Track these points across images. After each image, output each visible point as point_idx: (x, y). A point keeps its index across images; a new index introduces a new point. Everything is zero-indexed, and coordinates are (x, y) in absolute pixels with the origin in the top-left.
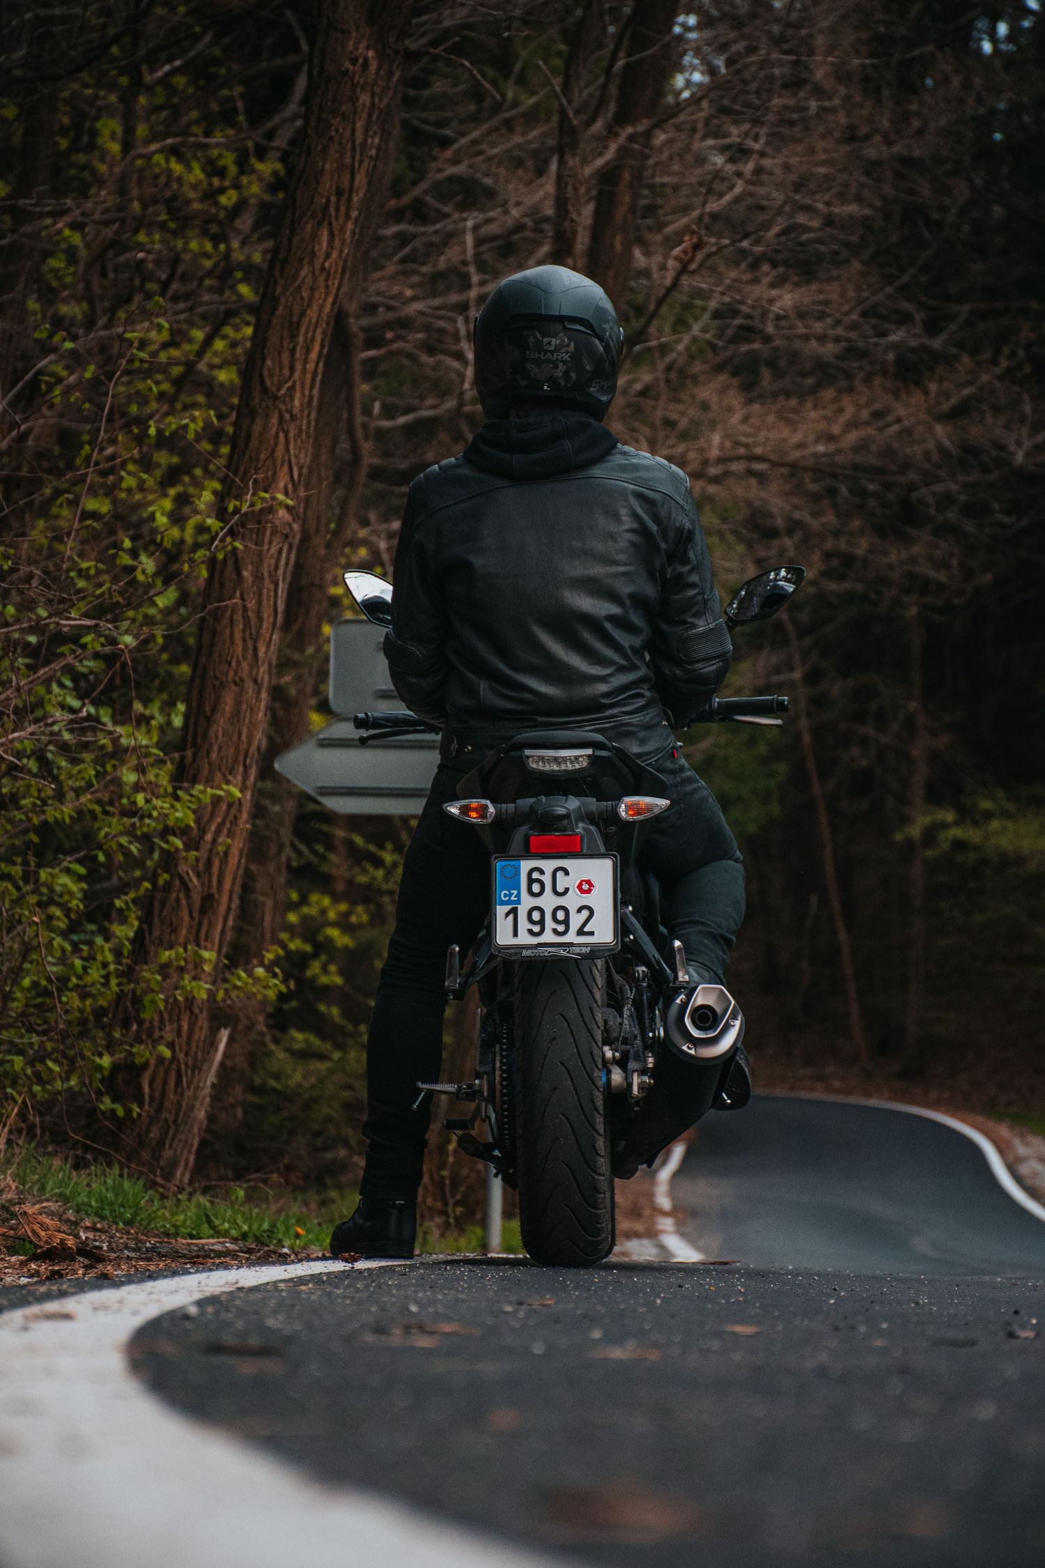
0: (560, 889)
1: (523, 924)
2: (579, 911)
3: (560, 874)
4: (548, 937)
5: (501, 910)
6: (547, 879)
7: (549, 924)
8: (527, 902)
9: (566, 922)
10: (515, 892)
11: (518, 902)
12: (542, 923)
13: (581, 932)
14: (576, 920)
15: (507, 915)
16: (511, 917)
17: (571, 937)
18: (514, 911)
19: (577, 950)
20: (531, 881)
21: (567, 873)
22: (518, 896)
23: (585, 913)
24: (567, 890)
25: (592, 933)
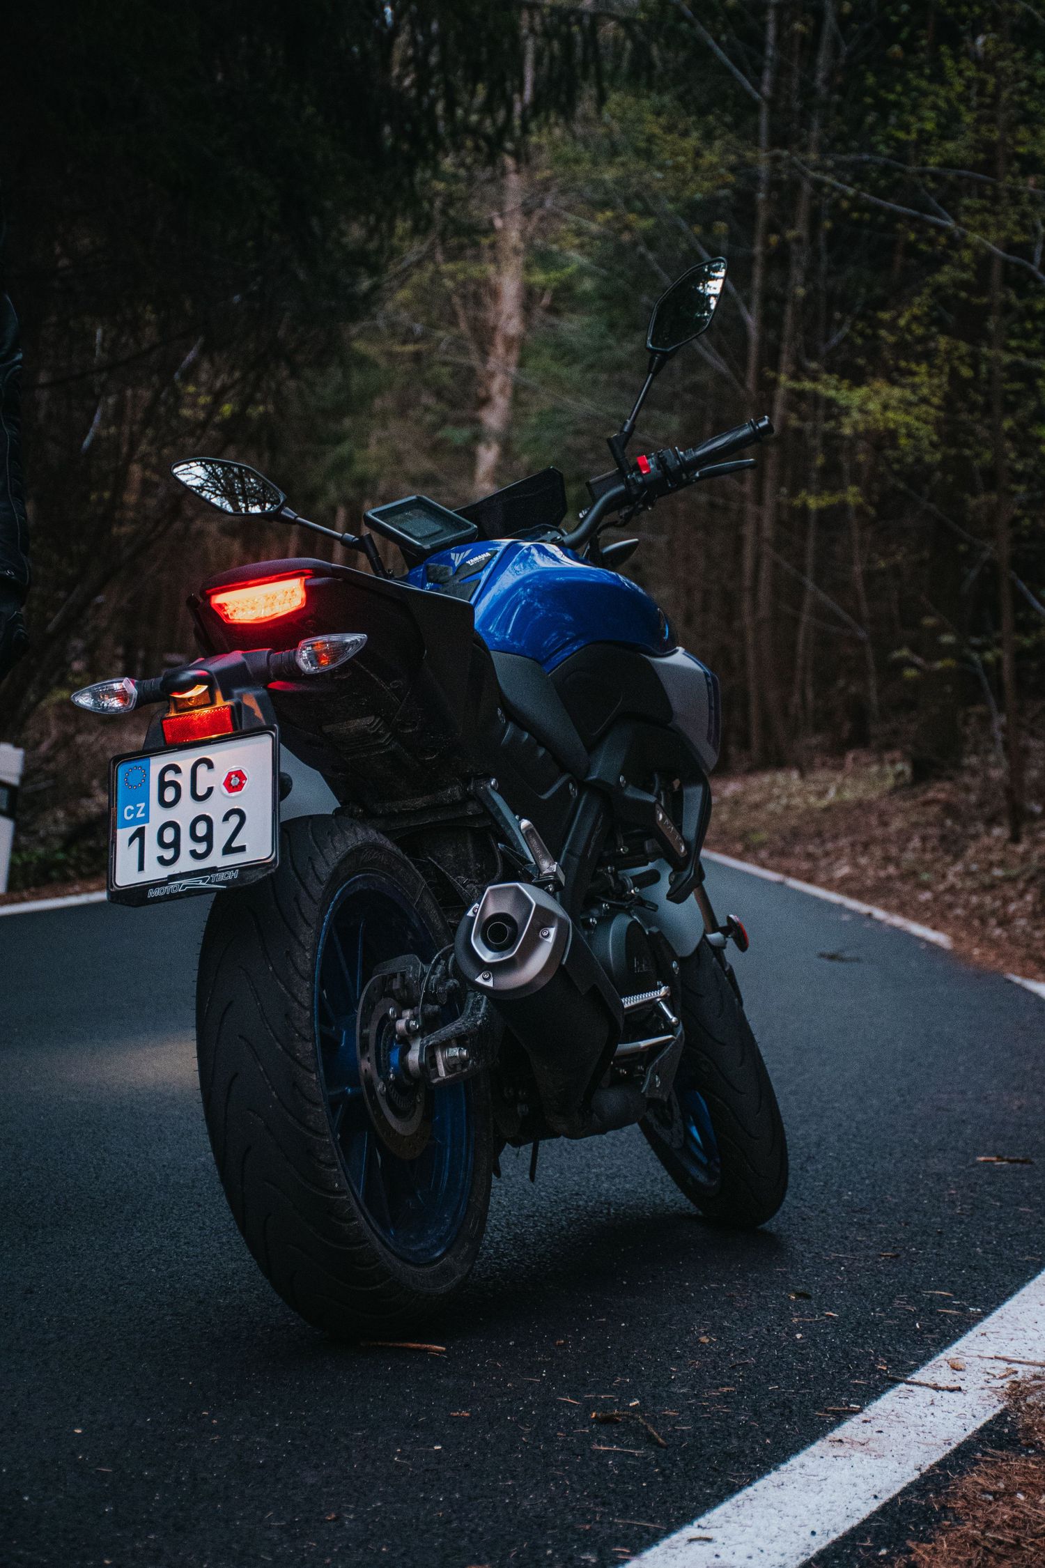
0: (201, 791)
1: (153, 850)
2: (226, 818)
3: (202, 769)
4: (186, 863)
5: (123, 834)
6: (184, 780)
7: (187, 844)
8: (158, 816)
9: (208, 838)
10: (142, 805)
11: (146, 819)
12: (176, 844)
13: (228, 850)
14: (221, 834)
15: (131, 840)
16: (137, 841)
17: (217, 859)
18: (140, 834)
19: (222, 877)
20: (163, 785)
21: (210, 765)
22: (146, 810)
23: (235, 820)
24: (210, 790)
25: (242, 849)
